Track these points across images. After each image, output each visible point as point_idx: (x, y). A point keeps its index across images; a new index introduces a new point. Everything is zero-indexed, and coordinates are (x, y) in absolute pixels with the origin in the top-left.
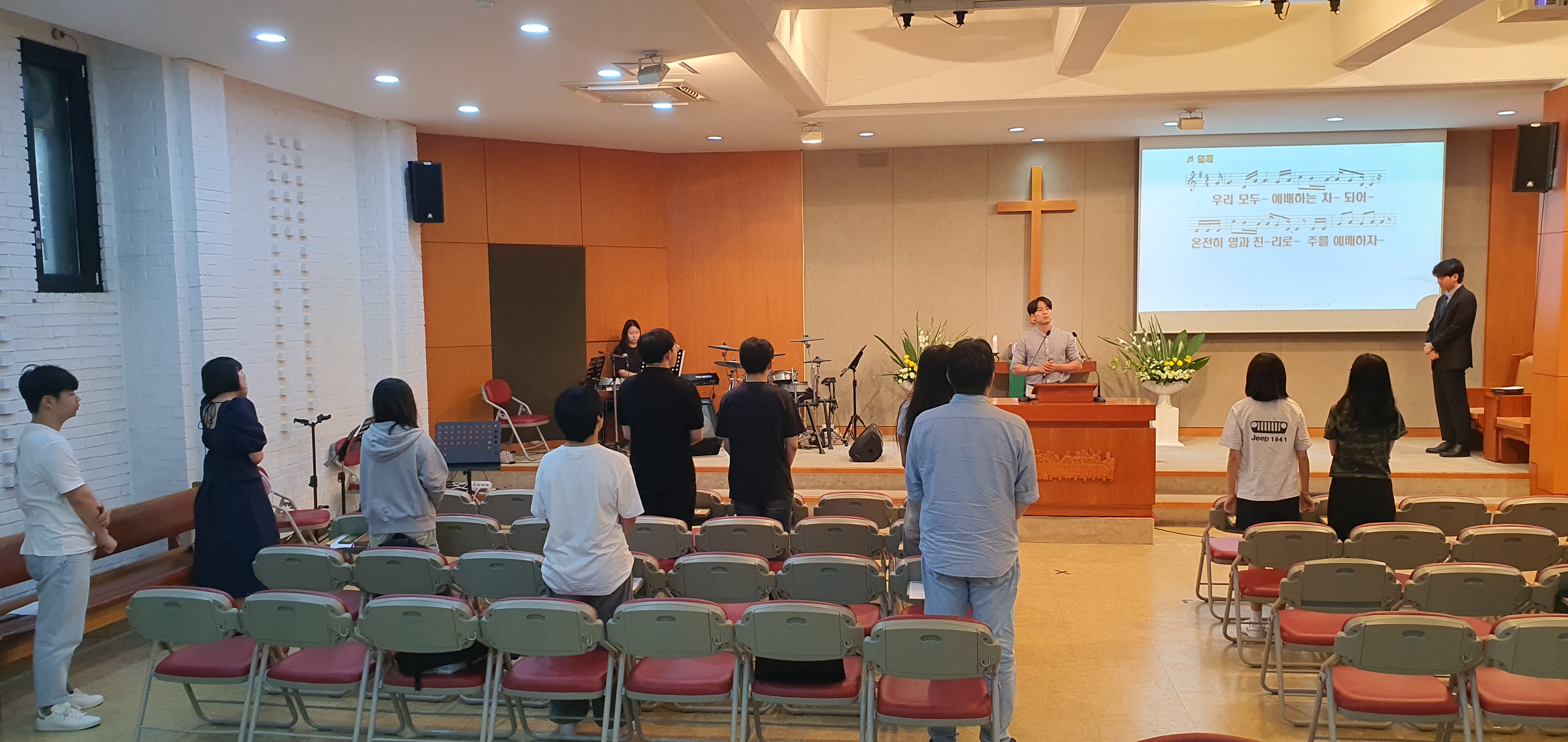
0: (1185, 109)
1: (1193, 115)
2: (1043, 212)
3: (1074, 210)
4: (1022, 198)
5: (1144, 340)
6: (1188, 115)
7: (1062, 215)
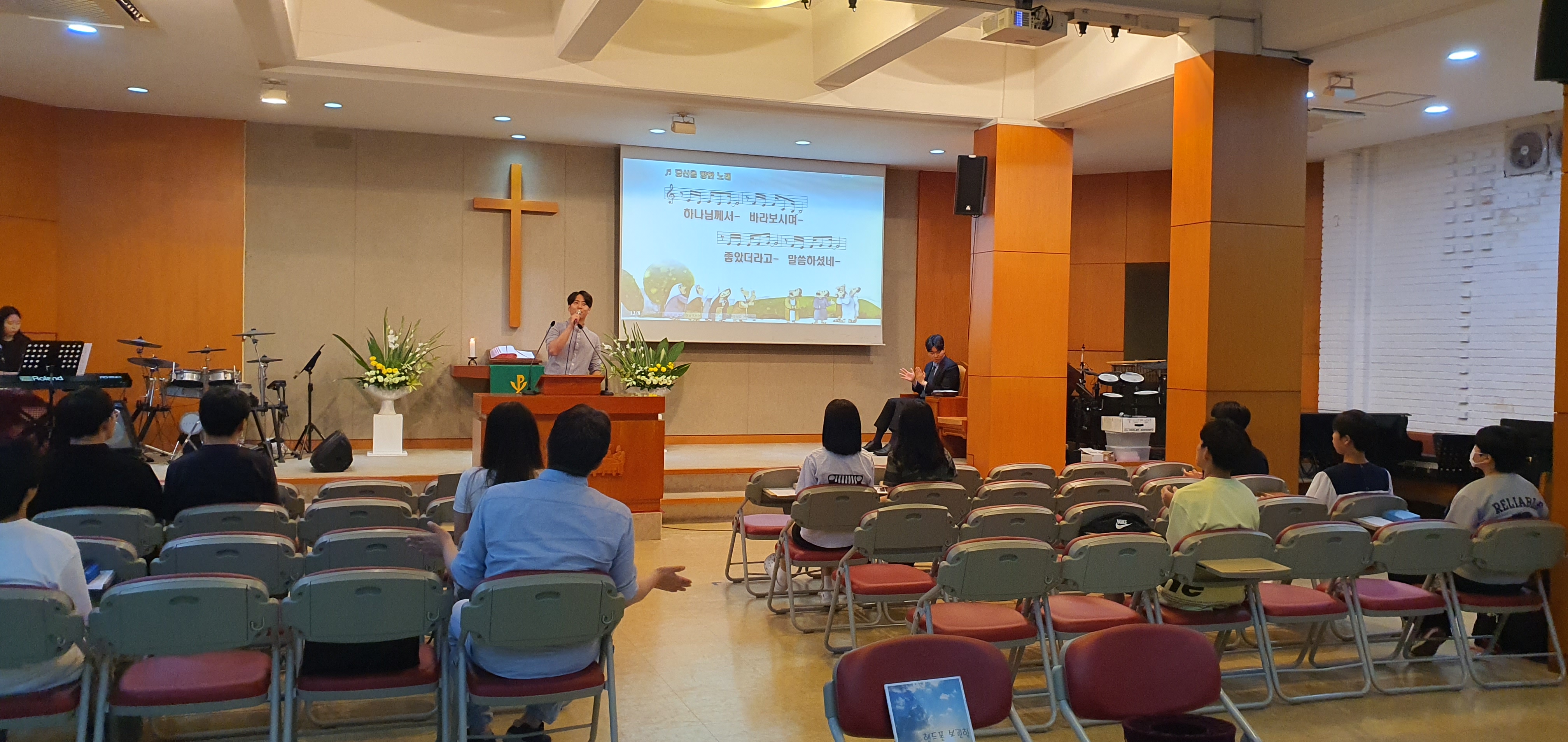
0: (678, 113)
1: (686, 119)
2: (523, 212)
3: (554, 213)
4: (501, 195)
5: (628, 346)
6: (682, 119)
7: (543, 216)
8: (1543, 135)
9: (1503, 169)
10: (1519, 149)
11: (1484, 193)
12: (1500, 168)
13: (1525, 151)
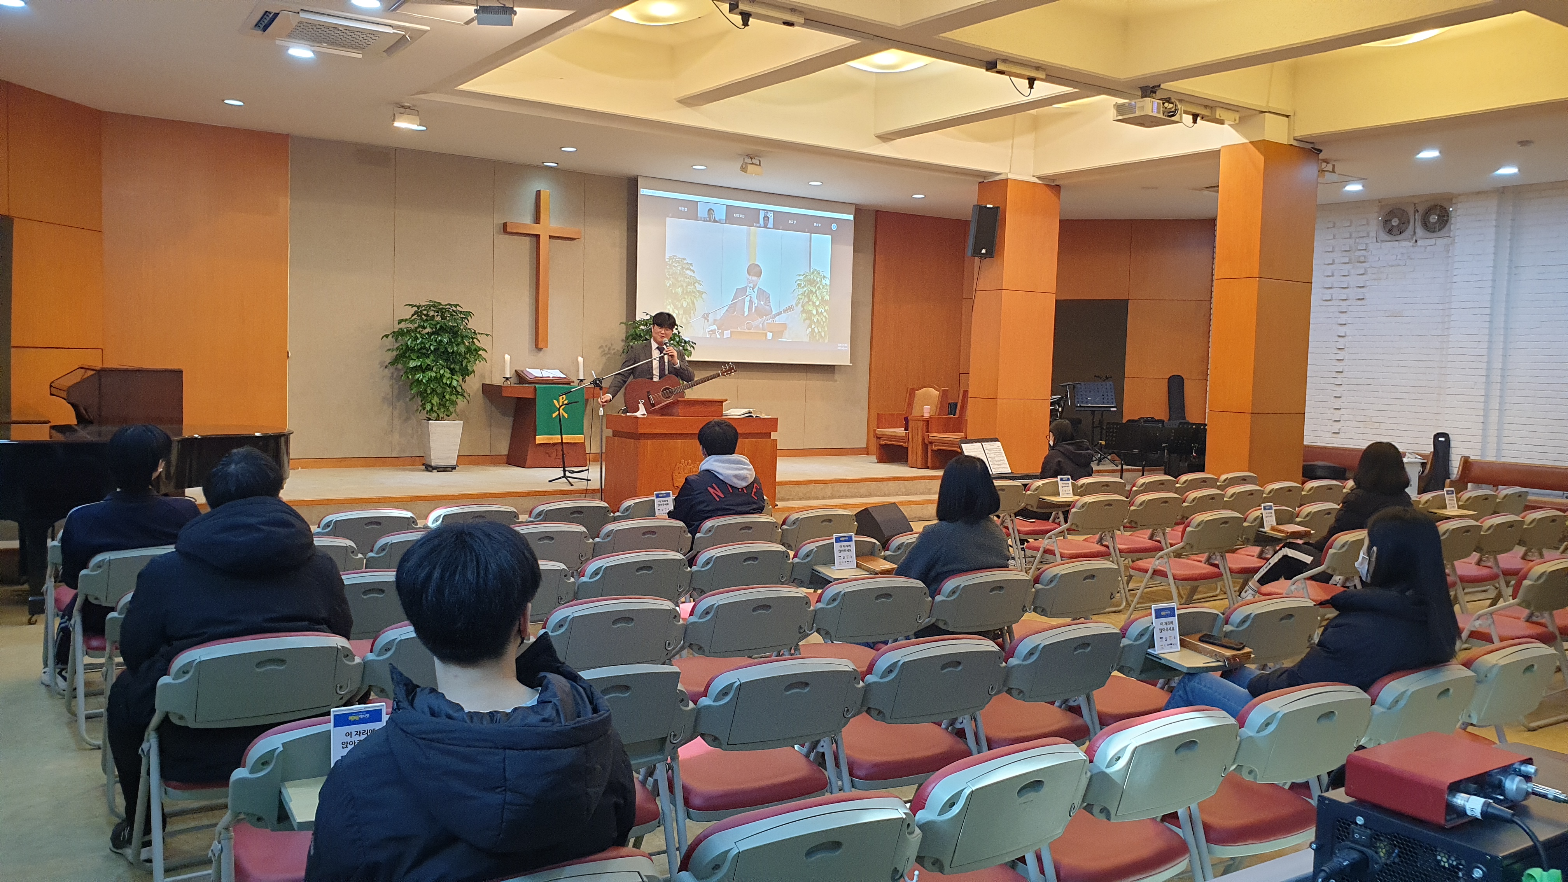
0: (743, 155)
1: (755, 161)
2: (551, 237)
3: (575, 239)
4: (528, 219)
6: (749, 161)
7: (568, 242)
8: (1411, 211)
9: (1375, 236)
10: (1390, 220)
11: (1358, 253)
12: (1373, 234)
13: (1395, 222)
